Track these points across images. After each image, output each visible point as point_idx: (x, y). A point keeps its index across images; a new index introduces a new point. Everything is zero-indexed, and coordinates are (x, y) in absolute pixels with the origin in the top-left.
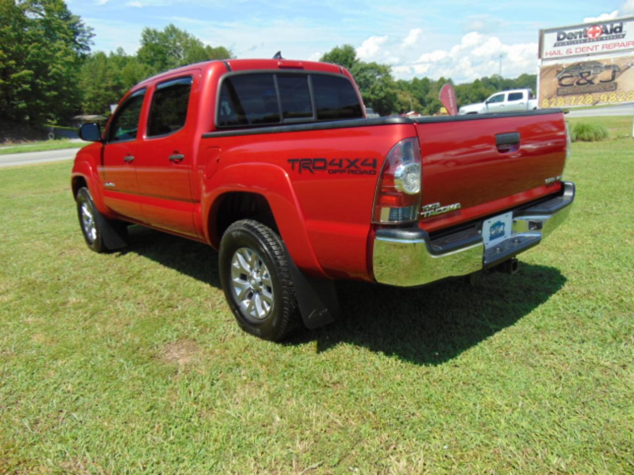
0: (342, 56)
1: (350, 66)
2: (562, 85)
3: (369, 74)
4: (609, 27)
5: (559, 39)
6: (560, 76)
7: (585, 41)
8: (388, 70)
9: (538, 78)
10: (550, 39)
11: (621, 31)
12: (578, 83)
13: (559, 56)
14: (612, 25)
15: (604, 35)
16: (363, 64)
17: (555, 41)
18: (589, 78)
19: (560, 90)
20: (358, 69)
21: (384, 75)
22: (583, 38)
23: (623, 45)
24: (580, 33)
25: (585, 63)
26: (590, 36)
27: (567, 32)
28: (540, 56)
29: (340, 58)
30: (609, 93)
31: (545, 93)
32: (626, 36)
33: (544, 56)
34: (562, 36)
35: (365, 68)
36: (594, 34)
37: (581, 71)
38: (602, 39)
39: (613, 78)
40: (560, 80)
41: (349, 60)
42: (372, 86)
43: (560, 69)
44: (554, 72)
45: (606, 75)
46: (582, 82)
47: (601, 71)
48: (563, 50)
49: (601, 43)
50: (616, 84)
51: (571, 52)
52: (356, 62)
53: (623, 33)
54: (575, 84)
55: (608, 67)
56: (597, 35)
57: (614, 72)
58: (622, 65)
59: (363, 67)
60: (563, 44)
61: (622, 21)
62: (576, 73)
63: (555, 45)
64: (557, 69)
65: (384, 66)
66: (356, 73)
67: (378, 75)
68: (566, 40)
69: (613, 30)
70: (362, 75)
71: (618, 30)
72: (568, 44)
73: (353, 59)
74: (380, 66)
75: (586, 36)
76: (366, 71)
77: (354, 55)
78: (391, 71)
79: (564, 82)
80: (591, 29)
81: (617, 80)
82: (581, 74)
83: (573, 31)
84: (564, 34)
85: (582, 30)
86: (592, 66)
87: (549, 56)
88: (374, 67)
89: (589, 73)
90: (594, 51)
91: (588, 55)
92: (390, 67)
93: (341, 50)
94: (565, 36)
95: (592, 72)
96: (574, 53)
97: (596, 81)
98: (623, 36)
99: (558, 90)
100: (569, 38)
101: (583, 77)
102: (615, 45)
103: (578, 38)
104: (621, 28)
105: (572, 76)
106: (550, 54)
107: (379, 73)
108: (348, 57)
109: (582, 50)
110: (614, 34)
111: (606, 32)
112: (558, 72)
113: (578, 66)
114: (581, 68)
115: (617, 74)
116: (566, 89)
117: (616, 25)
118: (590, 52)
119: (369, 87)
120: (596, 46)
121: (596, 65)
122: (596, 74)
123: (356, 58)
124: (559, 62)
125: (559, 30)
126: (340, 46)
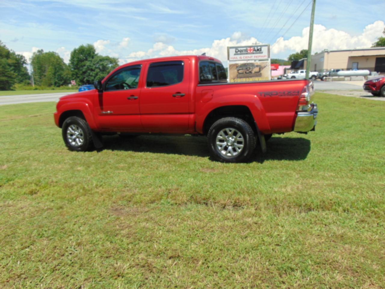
0: (87, 51)
1: (93, 57)
2: (239, 73)
3: (105, 63)
4: (256, 48)
5: (236, 52)
6: (238, 69)
7: (247, 54)
8: (117, 61)
9: (228, 69)
10: (232, 51)
11: (261, 50)
12: (246, 73)
13: (237, 59)
14: (257, 48)
15: (254, 52)
16: (101, 56)
17: (234, 53)
18: (250, 70)
19: (239, 75)
20: (98, 59)
21: (114, 64)
22: (246, 52)
23: (262, 57)
24: (245, 50)
25: (248, 64)
26: (249, 51)
27: (239, 49)
28: (228, 59)
29: (85, 52)
30: (259, 78)
31: (232, 76)
32: (263, 53)
33: (230, 59)
34: (237, 51)
35: (102, 59)
36: (250, 50)
37: (246, 67)
38: (253, 53)
39: (260, 71)
40: (238, 71)
41: (92, 53)
42: (108, 71)
43: (238, 66)
44: (235, 67)
45: (257, 69)
46: (247, 72)
47: (255, 68)
48: (238, 57)
49: (253, 55)
50: (261, 74)
51: (241, 58)
52: (96, 55)
53: (261, 52)
54: (244, 73)
55: (257, 66)
56: (252, 51)
57: (260, 68)
58: (263, 65)
59: (101, 58)
60: (238, 54)
61: (261, 46)
62: (244, 68)
63: (235, 54)
64: (236, 66)
65: (114, 59)
66: (97, 62)
67: (110, 64)
68: (239, 53)
69: (258, 50)
70: (101, 63)
71: (260, 50)
72: (240, 54)
73: (94, 53)
74: (111, 58)
75: (247, 51)
76: (103, 61)
77: (95, 51)
78: (118, 62)
79: (240, 71)
80: (249, 49)
81: (262, 72)
82: (247, 69)
83: (242, 49)
84: (238, 50)
85: (245, 48)
86: (251, 65)
87: (232, 59)
88: (107, 59)
89: (250, 68)
90: (251, 59)
91: (249, 60)
92: (118, 59)
93: (85, 48)
94: (239, 51)
95: (251, 68)
96: (243, 59)
97: (253, 72)
98: (262, 53)
99: (237, 75)
100: (240, 52)
101: (248, 70)
102: (259, 56)
103: (244, 52)
104: (261, 49)
105: (242, 69)
106: (233, 58)
107: (111, 62)
108: (90, 52)
109: (246, 57)
110: (258, 52)
111: (255, 50)
112: (237, 67)
113: (245, 65)
114: (246, 66)
115: (261, 69)
116: (241, 75)
117: (259, 48)
118: (249, 59)
119: (106, 71)
120: (252, 57)
121: (252, 65)
122: (253, 69)
123: (96, 53)
124: (237, 62)
125: (236, 48)
126: (85, 45)
